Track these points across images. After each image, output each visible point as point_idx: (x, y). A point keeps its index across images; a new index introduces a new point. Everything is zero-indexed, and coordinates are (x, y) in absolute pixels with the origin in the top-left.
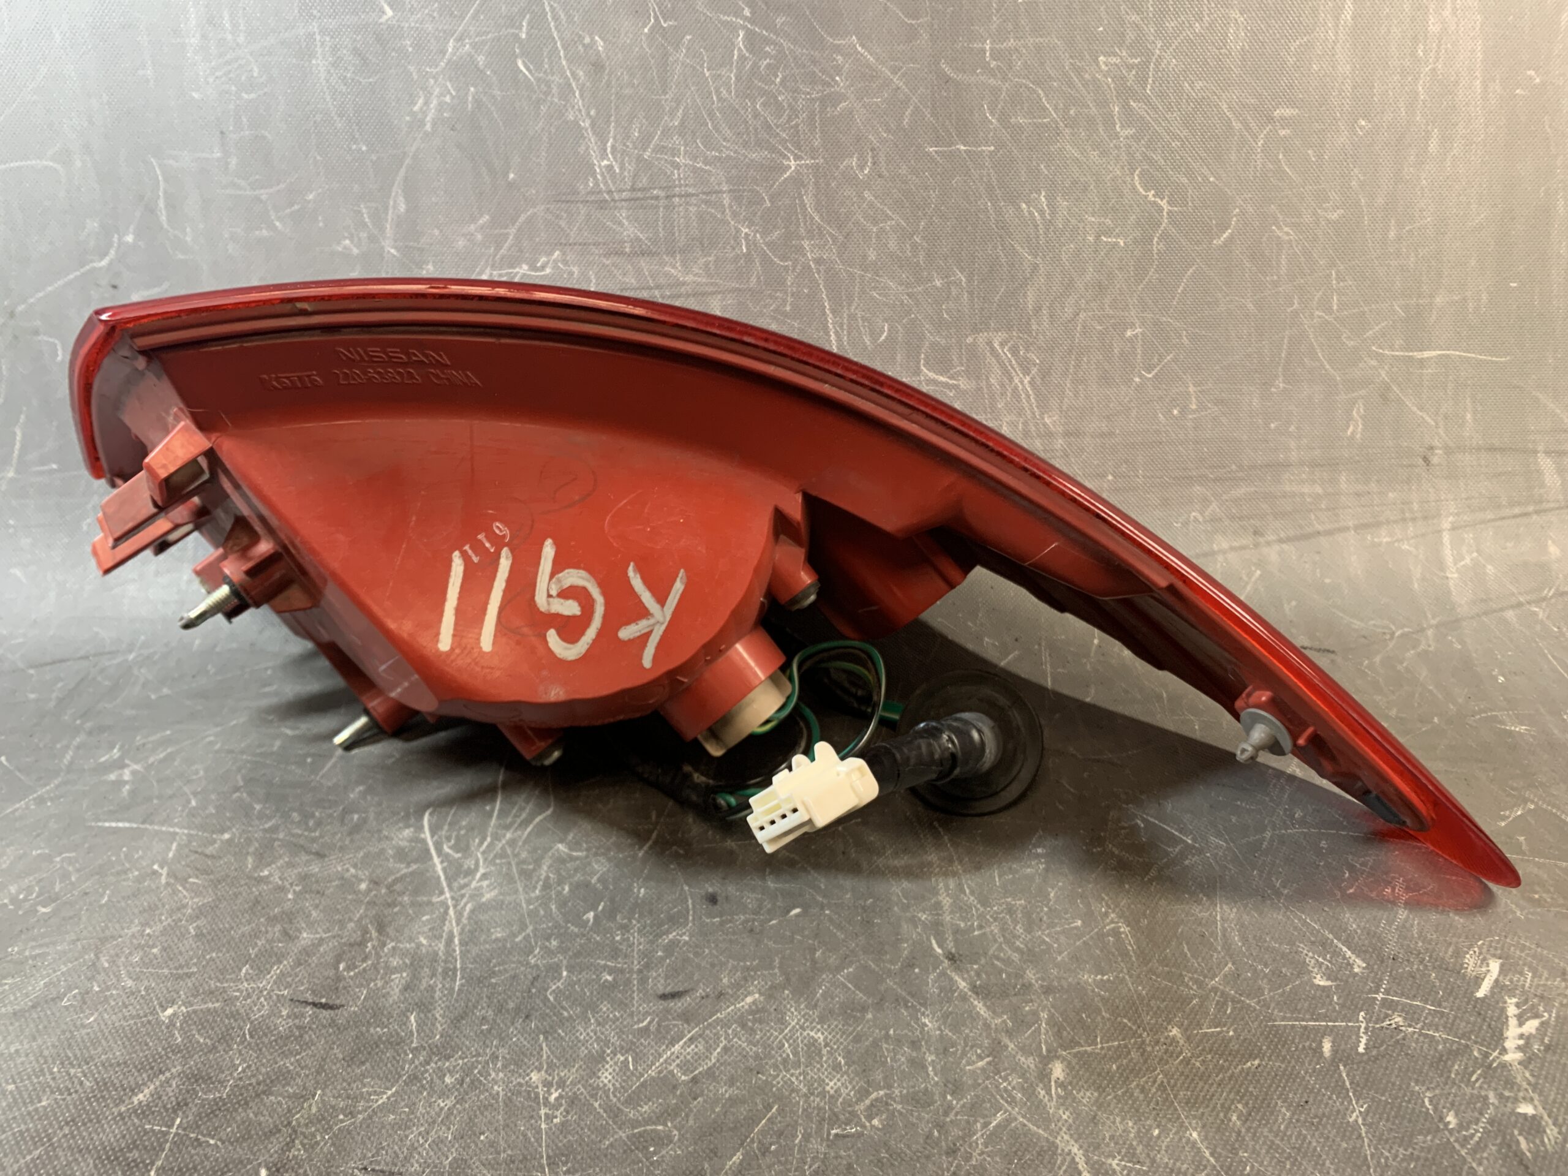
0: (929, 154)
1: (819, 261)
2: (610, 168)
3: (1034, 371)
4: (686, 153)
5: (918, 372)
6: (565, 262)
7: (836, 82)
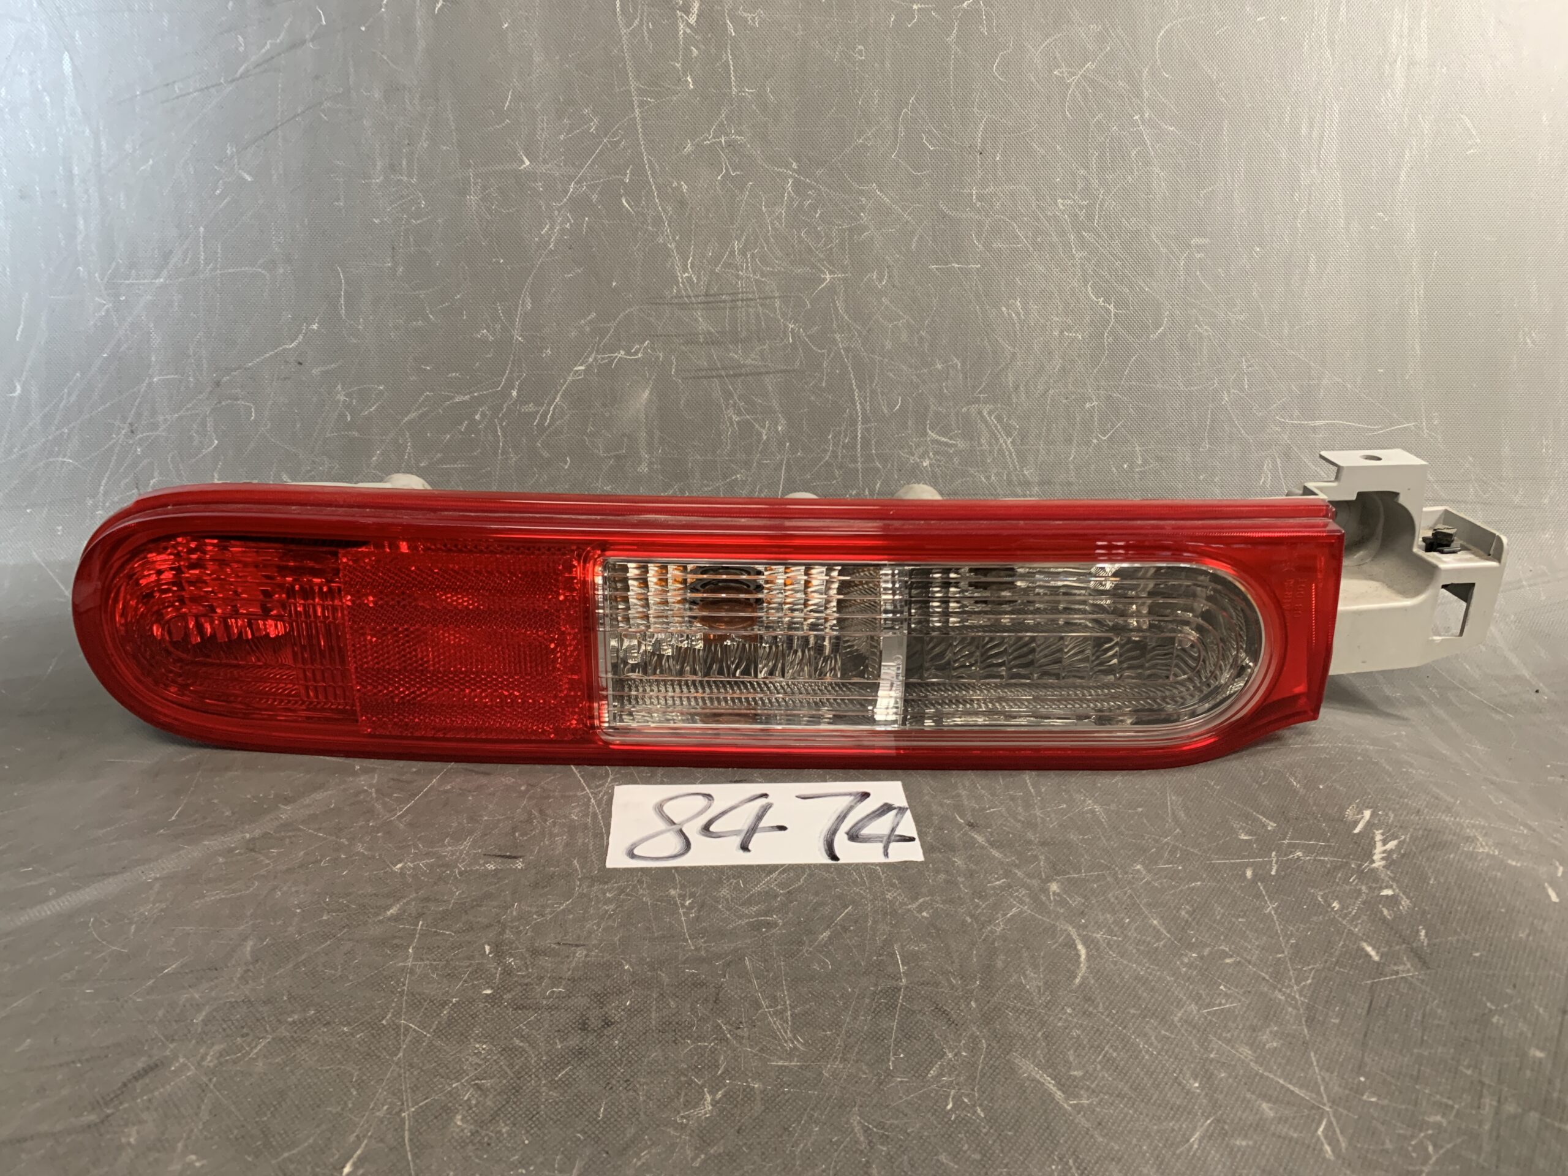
0: (931, 270)
1: (848, 350)
2: (690, 278)
3: (1015, 434)
4: (747, 268)
5: (925, 434)
6: (654, 350)
7: (861, 217)
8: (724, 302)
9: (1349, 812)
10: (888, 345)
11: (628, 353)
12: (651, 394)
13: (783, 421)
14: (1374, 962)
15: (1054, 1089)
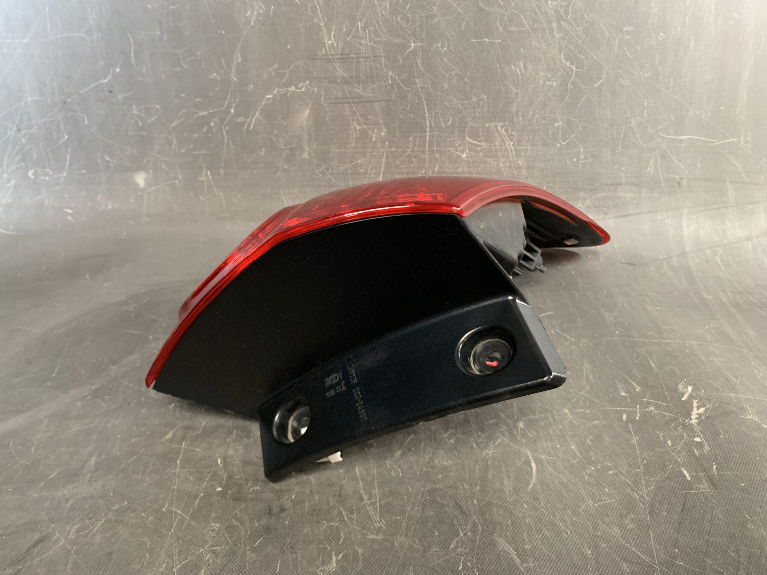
0: (472, 42)
1: (423, 88)
2: (332, 44)
3: (515, 140)
4: (366, 38)
5: (464, 139)
6: (311, 86)
7: (433, 10)
8: (352, 58)
9: (680, 387)
10: (446, 86)
11: (297, 88)
12: (310, 113)
13: (385, 130)
14: (688, 480)
15: (516, 557)
